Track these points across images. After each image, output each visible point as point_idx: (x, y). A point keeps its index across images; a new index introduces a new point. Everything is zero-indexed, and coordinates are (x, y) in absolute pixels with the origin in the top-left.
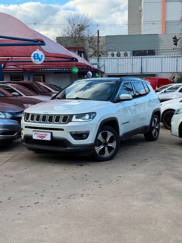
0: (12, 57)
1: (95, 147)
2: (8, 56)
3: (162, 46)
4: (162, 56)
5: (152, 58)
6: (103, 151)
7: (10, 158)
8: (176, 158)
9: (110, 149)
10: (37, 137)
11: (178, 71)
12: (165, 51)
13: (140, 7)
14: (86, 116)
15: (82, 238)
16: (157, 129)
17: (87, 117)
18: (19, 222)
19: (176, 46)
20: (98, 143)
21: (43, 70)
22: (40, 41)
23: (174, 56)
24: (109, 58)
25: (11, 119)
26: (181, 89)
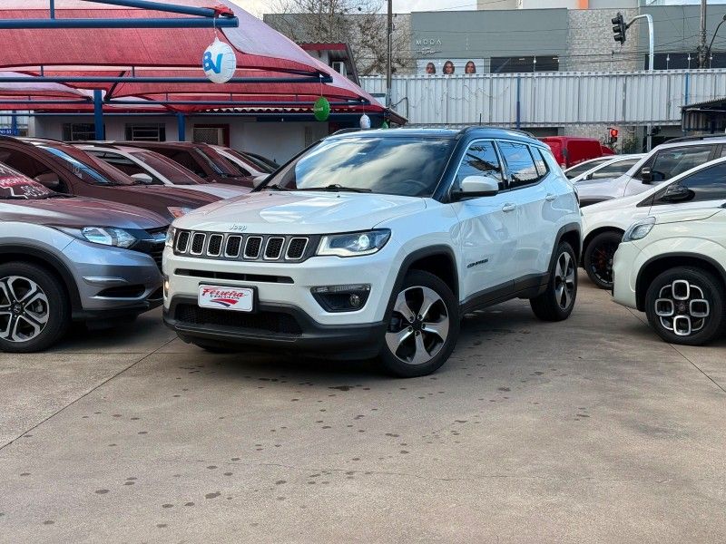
0: (133, 65)
1: (387, 333)
2: (122, 62)
3: (579, 47)
4: (579, 74)
5: (551, 80)
6: (409, 346)
7: (127, 366)
8: (628, 369)
9: (431, 340)
10: (212, 301)
11: (627, 120)
12: (589, 60)
14: (360, 241)
16: (569, 285)
17: (363, 242)
19: (622, 43)
20: (394, 321)
21: (224, 110)
22: (223, 15)
23: (615, 74)
24: (420, 77)
25: (133, 247)
26: (639, 171)
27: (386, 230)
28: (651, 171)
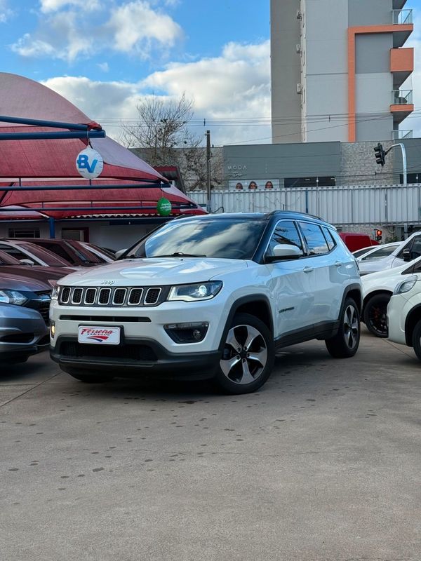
0: (20, 177)
1: (221, 360)
2: (10, 175)
3: (350, 170)
4: (351, 187)
5: (330, 192)
6: (237, 371)
7: (22, 393)
8: (402, 386)
9: (254, 366)
10: (88, 338)
11: (389, 221)
12: (358, 179)
13: (298, 85)
14: (200, 289)
15: (213, 528)
16: (354, 331)
17: (202, 291)
18: (64, 503)
19: (382, 165)
20: (226, 352)
21: (85, 216)
22: (94, 128)
23: (378, 187)
24: (232, 191)
25: (25, 305)
26: (402, 251)
27: (219, 282)
28: (410, 251)
